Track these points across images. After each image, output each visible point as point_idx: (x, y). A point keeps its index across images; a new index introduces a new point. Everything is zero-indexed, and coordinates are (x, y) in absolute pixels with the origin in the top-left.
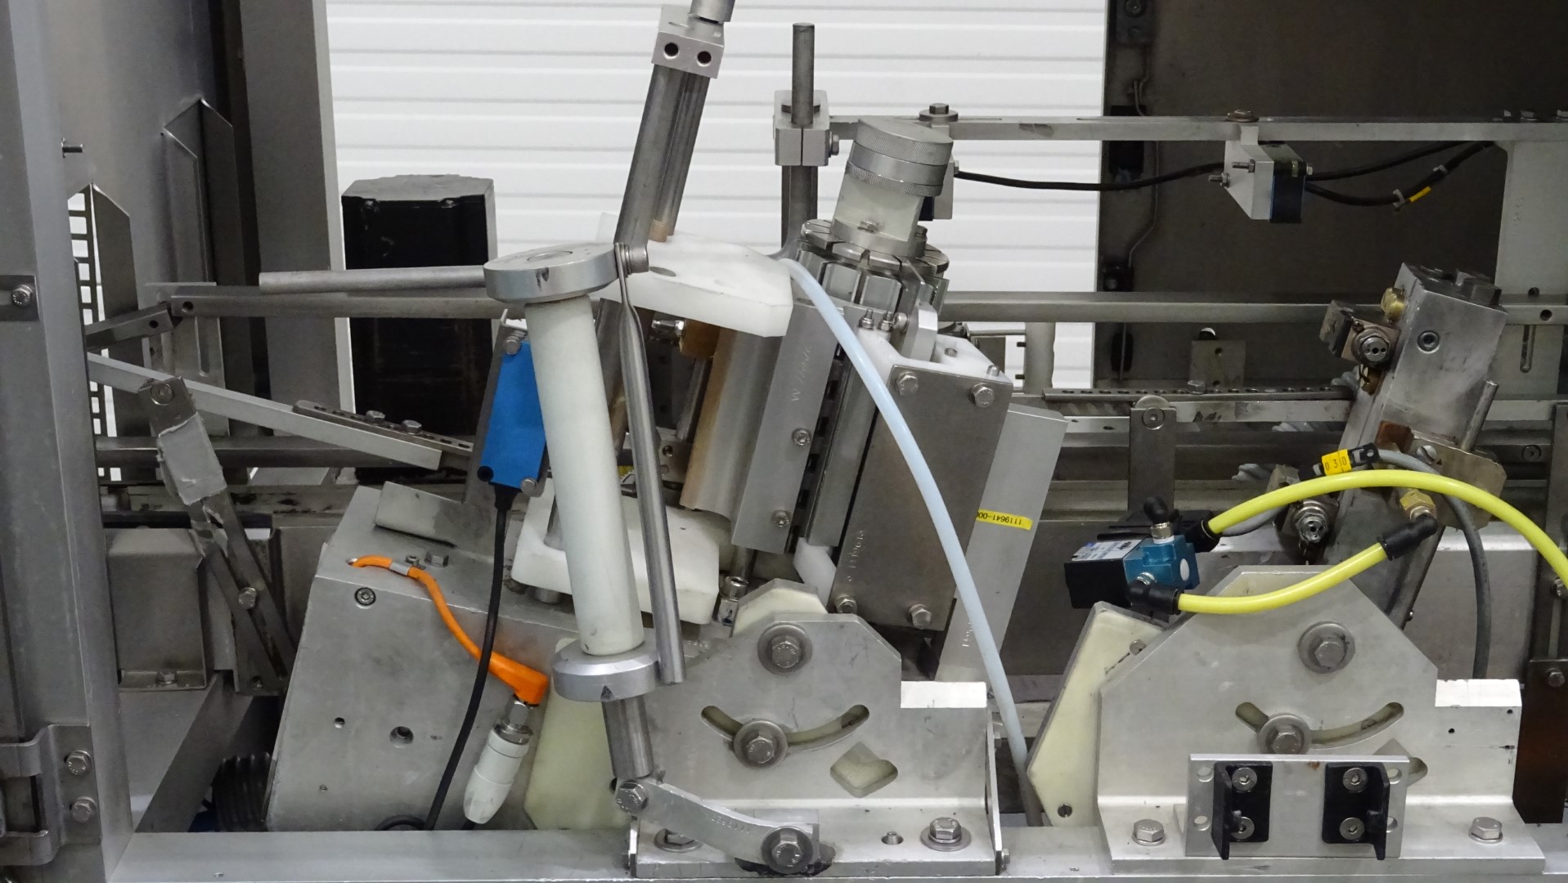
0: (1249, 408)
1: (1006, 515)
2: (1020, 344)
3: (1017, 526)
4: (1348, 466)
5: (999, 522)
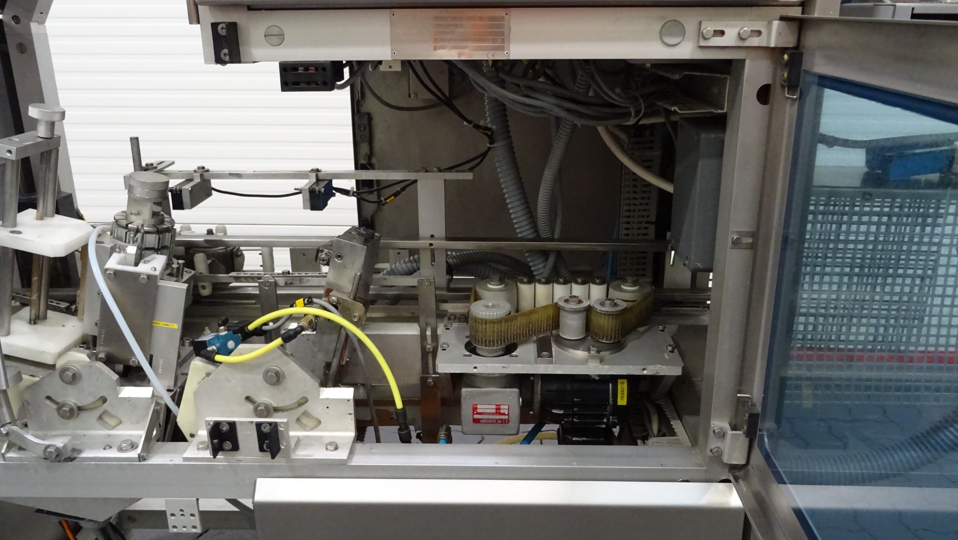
0: (305, 281)
1: (167, 323)
2: (260, 254)
3: (173, 327)
4: (303, 305)
5: (165, 326)
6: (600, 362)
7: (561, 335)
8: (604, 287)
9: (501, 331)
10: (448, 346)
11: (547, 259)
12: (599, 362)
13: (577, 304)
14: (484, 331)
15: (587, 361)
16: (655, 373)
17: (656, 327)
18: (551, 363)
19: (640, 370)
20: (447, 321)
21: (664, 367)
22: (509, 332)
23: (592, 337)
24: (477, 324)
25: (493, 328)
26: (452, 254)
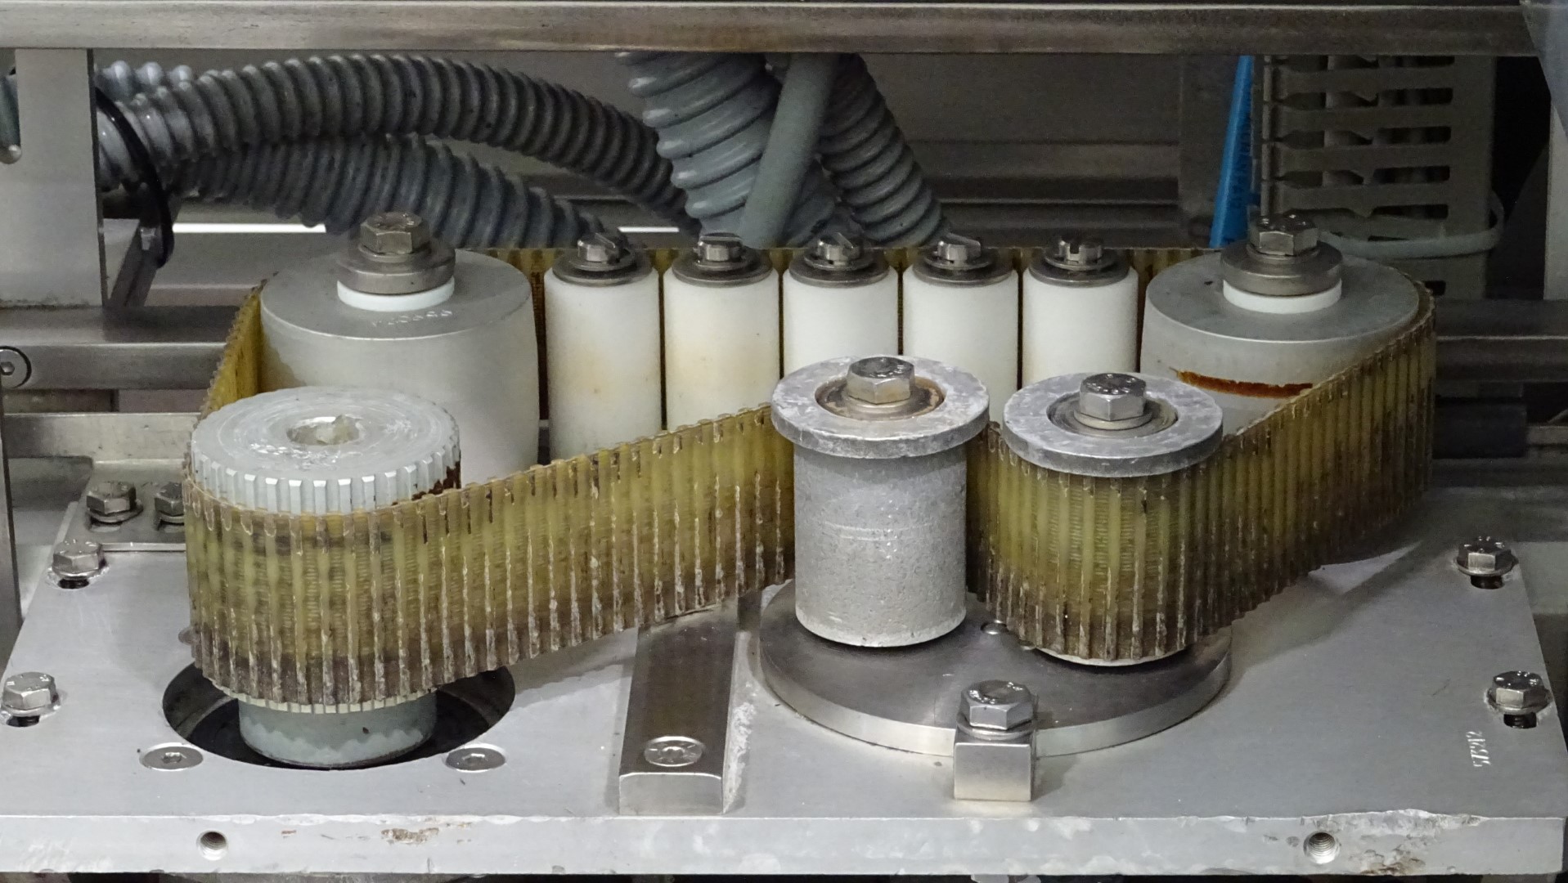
6: (1036, 794)
7: (801, 615)
8: (1114, 296)
9: (388, 598)
10: (55, 698)
11: (768, 113)
12: (1026, 792)
13: (900, 414)
14: (272, 599)
15: (949, 793)
16: (1388, 862)
17: (1451, 557)
18: (711, 802)
19: (1293, 841)
20: (81, 527)
21: (1449, 823)
22: (444, 605)
23: (1003, 628)
24: (230, 554)
25: (331, 575)
26: (165, 82)
